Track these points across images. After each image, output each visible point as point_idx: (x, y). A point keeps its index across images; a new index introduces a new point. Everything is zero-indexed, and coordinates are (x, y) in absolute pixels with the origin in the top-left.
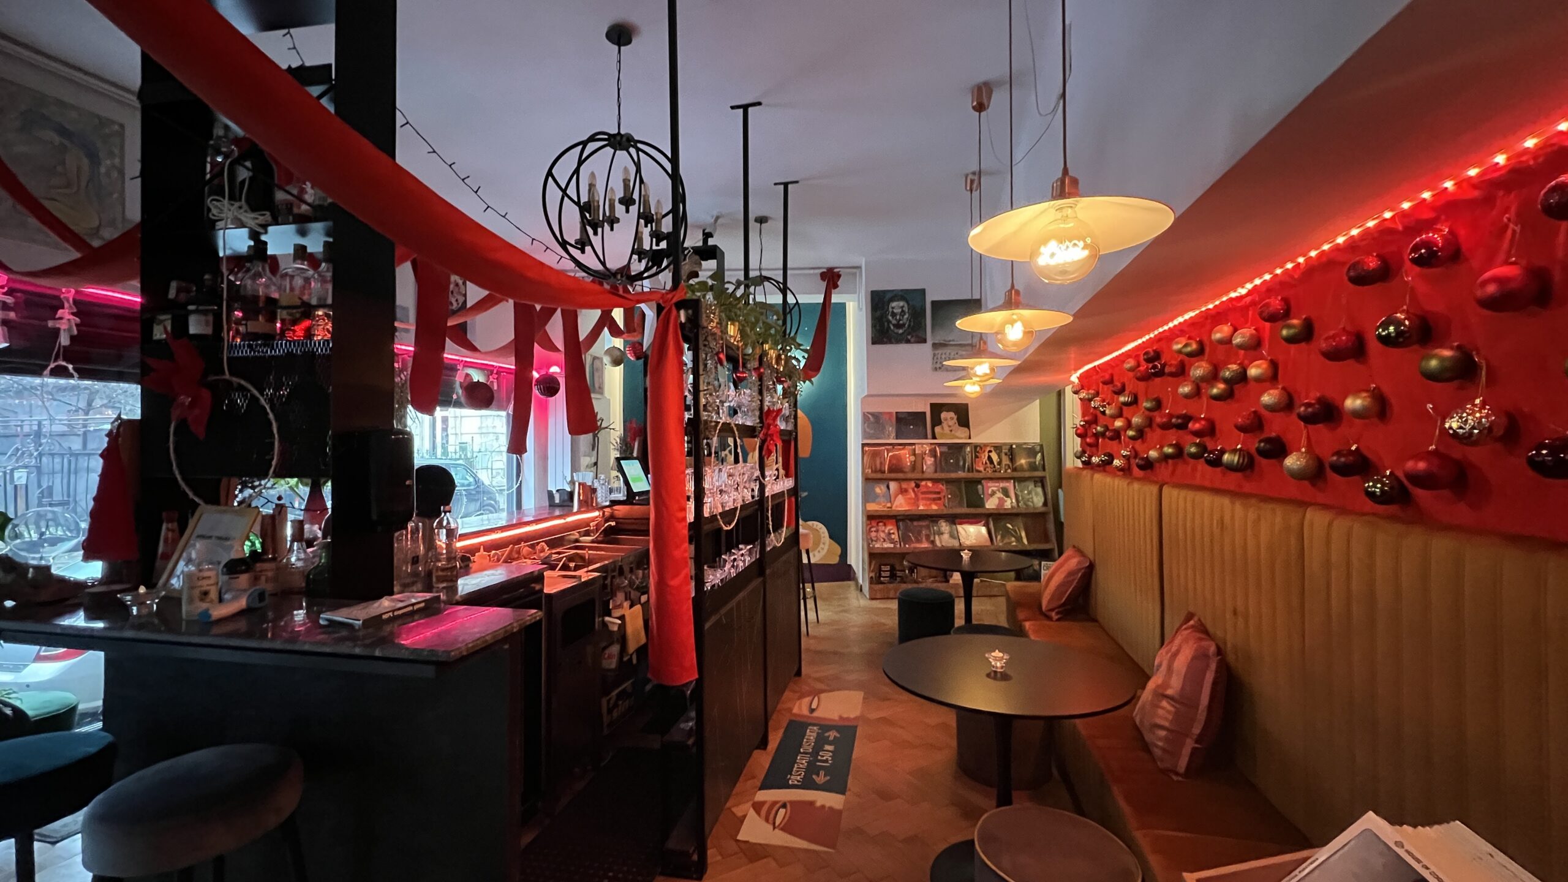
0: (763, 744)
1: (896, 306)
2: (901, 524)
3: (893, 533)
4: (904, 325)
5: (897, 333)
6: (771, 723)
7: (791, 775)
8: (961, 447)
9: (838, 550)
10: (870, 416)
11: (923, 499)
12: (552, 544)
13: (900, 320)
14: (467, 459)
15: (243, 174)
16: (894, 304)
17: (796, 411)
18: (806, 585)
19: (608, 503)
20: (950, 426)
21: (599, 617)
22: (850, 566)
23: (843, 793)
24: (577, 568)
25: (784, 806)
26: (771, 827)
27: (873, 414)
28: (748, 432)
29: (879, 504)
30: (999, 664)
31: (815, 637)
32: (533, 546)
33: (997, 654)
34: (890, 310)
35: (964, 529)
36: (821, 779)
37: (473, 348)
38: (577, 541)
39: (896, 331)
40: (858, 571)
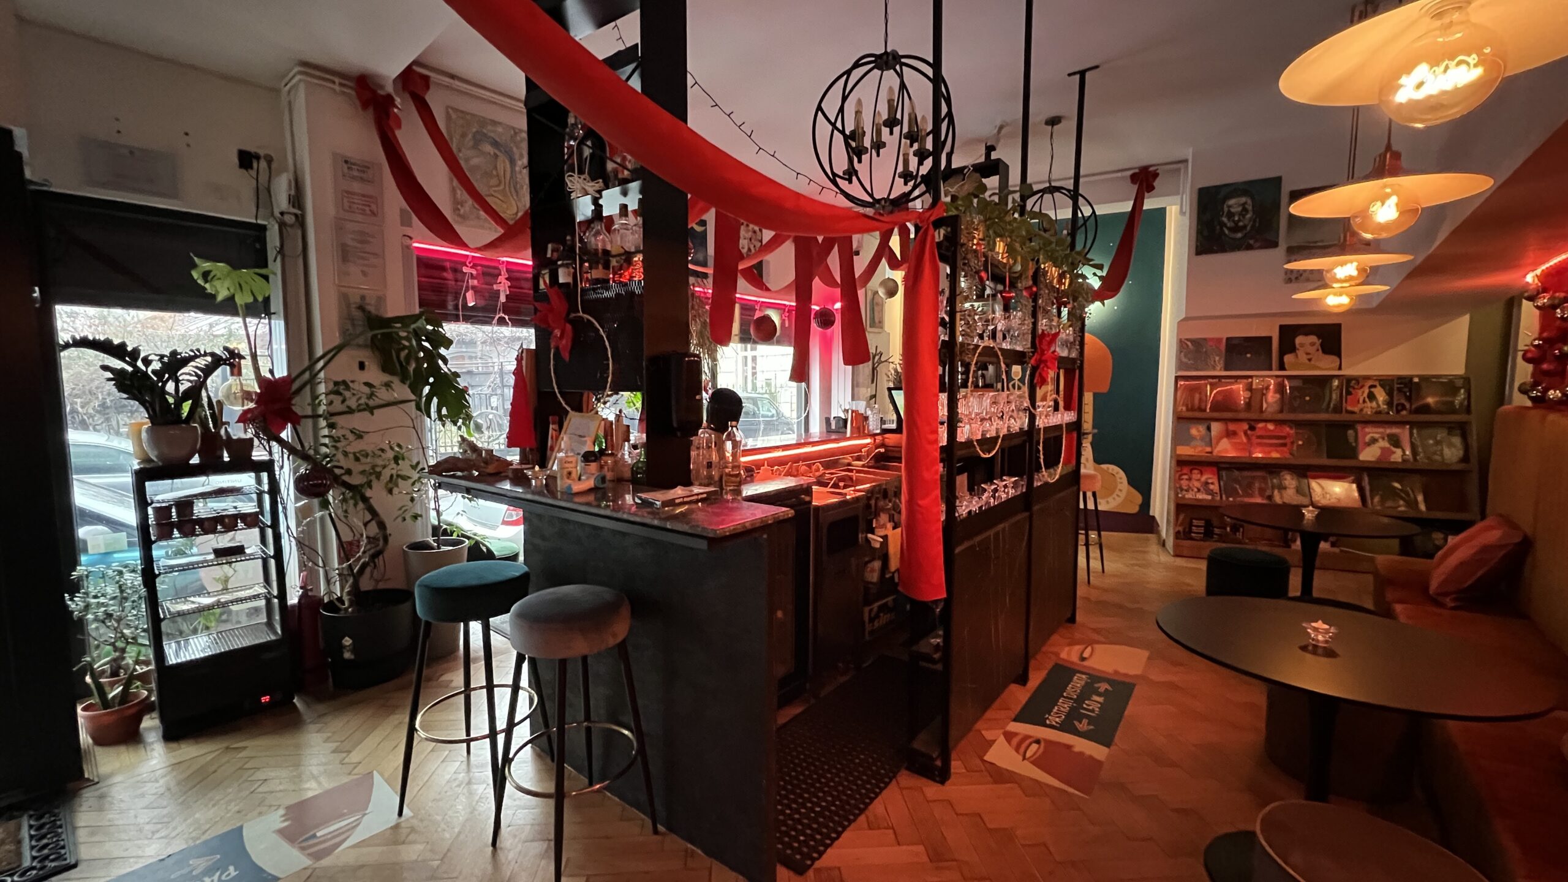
0: (1022, 679)
1: (1234, 204)
2: (1224, 473)
3: (1212, 483)
4: (1245, 227)
5: (1234, 239)
6: (1032, 663)
7: (1050, 715)
8: (1325, 380)
9: (1138, 498)
10: (1189, 343)
11: (1260, 444)
12: (827, 466)
13: (1239, 220)
14: (771, 393)
15: (587, 152)
16: (1232, 202)
17: (1082, 337)
18: (1090, 532)
19: (878, 431)
20: (1308, 354)
21: (862, 533)
22: (1153, 517)
23: (1108, 745)
24: (845, 487)
25: (1038, 742)
26: (1021, 758)
27: (1192, 341)
28: (1018, 358)
29: (1195, 447)
30: (1320, 638)
31: (1095, 588)
32: (809, 466)
33: (1319, 625)
34: (1226, 209)
35: (1319, 484)
36: (1083, 726)
37: (768, 289)
38: (849, 464)
39: (1233, 235)
40: (1162, 522)
